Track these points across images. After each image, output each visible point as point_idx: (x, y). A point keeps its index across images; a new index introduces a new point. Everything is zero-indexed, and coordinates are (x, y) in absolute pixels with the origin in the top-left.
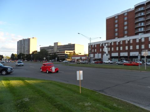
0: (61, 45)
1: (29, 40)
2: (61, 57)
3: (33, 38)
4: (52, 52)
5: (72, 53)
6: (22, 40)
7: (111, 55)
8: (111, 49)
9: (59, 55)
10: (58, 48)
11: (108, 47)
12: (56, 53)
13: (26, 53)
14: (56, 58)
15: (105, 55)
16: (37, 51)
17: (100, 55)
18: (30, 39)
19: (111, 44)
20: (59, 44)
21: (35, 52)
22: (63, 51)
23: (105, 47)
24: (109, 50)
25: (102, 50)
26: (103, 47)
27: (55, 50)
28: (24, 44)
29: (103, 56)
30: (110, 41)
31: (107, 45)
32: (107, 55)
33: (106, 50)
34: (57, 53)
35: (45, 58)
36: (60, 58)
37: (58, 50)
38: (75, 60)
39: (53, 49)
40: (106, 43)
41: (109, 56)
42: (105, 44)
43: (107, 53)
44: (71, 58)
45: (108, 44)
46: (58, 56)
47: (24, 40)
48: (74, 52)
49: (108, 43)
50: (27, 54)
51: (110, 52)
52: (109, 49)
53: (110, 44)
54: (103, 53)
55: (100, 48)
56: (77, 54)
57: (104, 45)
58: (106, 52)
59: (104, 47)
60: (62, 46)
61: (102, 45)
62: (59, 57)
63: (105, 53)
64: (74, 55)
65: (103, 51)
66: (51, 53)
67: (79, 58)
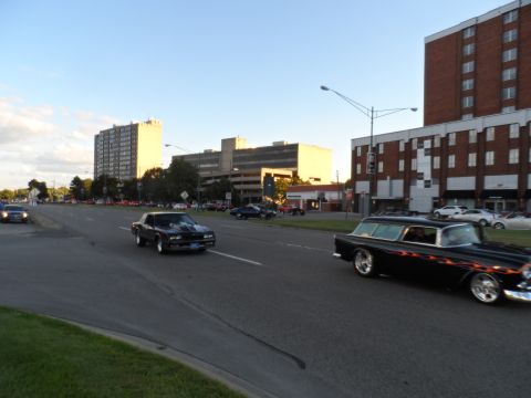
0: (247, 147)
1: (133, 129)
2: (245, 191)
3: (149, 122)
4: (216, 173)
5: (288, 176)
6: (108, 131)
7: (443, 184)
8: (444, 162)
9: (239, 183)
10: (235, 160)
11: (432, 152)
12: (227, 176)
13: (124, 177)
14: (229, 196)
15: (420, 184)
16: (159, 170)
17: (399, 184)
18: (137, 125)
19: (445, 140)
20: (240, 145)
21: (153, 171)
22: (254, 171)
23: (421, 152)
24: (437, 165)
25: (408, 164)
26: (410, 154)
27: (227, 166)
28: (117, 143)
29: (412, 187)
30: (440, 130)
31: (427, 144)
32: (427, 184)
33: (423, 164)
34: (234, 176)
35: (184, 195)
36: (242, 196)
37: (234, 167)
38: (297, 202)
39: (217, 161)
40: (426, 138)
41: (435, 191)
42: (421, 140)
43: (428, 176)
44: (285, 197)
45: (433, 143)
46: (237, 187)
47: (118, 130)
48: (295, 174)
49: (432, 138)
50: (127, 178)
51: (441, 175)
52: (437, 160)
53: (442, 139)
54: (410, 177)
55: (399, 156)
56: (305, 180)
57: (414, 147)
58: (422, 174)
59: (416, 152)
60: (250, 150)
61: (408, 145)
62: (239, 191)
63: (420, 176)
64: (294, 183)
65: (413, 169)
66: (209, 178)
67: (314, 195)
